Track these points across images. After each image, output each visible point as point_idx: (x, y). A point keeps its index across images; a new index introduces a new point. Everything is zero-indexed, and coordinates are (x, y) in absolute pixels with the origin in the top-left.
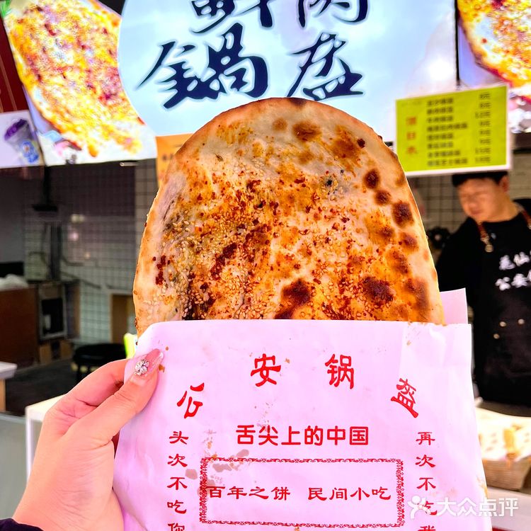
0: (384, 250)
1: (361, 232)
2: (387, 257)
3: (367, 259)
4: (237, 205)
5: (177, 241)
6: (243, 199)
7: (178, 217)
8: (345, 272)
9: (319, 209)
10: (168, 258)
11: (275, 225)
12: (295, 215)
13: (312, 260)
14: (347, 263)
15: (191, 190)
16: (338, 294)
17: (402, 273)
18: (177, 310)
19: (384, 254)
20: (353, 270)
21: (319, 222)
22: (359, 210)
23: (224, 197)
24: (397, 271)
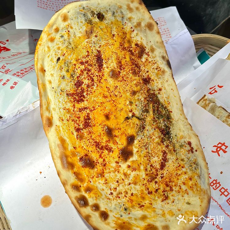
0: (87, 183)
1: (101, 189)
2: (85, 179)
3: (95, 177)
4: (170, 183)
5: (190, 159)
6: (168, 188)
7: (195, 169)
8: (104, 169)
9: (126, 197)
10: (190, 152)
11: (146, 183)
12: (138, 191)
13: (122, 172)
14: (105, 174)
15: (196, 181)
16: (105, 159)
17: (76, 172)
18: (176, 136)
19: (87, 180)
20: (101, 171)
21: (124, 190)
22: (106, 200)
23: (178, 185)
24: (79, 173)
